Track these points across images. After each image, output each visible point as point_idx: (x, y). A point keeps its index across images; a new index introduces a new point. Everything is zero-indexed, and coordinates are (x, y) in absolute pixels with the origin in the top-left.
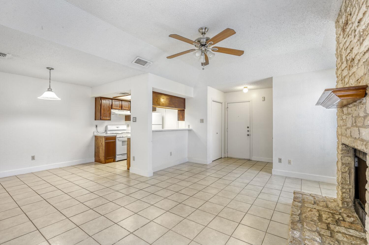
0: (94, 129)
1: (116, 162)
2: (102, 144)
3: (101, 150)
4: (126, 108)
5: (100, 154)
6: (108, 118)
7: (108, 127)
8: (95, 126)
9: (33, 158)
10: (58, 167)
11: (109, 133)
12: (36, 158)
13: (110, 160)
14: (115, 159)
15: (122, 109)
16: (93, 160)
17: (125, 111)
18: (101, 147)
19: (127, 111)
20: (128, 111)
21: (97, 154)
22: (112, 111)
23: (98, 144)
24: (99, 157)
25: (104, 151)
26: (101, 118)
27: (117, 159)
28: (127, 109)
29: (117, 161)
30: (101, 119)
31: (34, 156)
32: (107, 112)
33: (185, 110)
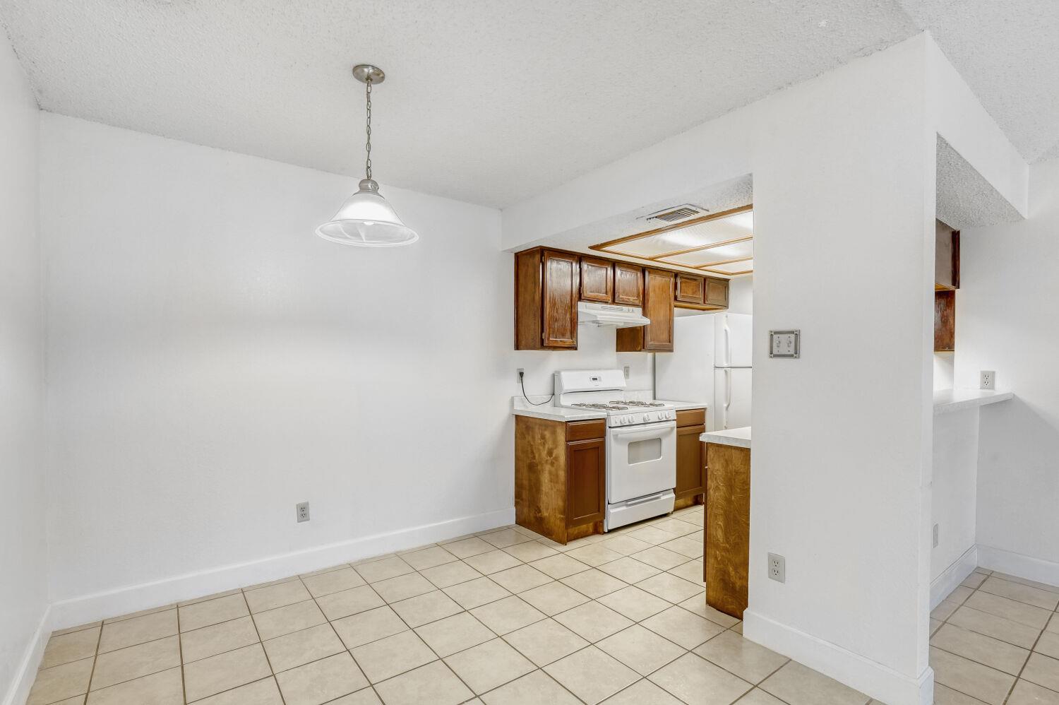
0: (511, 387)
1: (605, 533)
2: (550, 453)
3: (545, 478)
4: (627, 295)
5: (544, 498)
6: (568, 341)
7: (560, 380)
8: (517, 376)
9: (303, 512)
10: (390, 549)
11: (569, 404)
12: (312, 512)
13: (584, 527)
14: (602, 522)
15: (614, 302)
16: (508, 514)
17: (625, 308)
18: (548, 467)
19: (631, 308)
20: (634, 308)
21: (526, 493)
22: (582, 307)
23: (532, 452)
24: (540, 511)
25: (562, 487)
26: (542, 341)
27: (610, 523)
28: (632, 299)
29: (610, 531)
30: (542, 345)
31: (308, 504)
32: (566, 315)
33: (957, 291)
